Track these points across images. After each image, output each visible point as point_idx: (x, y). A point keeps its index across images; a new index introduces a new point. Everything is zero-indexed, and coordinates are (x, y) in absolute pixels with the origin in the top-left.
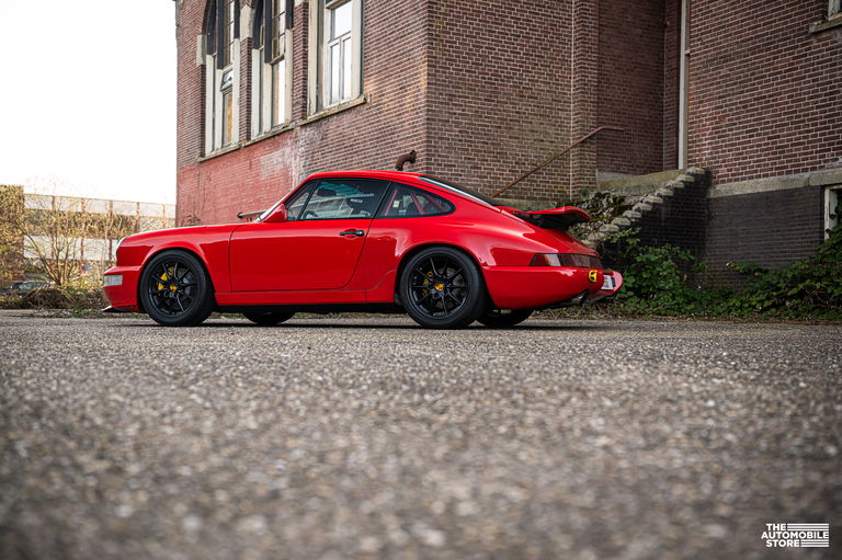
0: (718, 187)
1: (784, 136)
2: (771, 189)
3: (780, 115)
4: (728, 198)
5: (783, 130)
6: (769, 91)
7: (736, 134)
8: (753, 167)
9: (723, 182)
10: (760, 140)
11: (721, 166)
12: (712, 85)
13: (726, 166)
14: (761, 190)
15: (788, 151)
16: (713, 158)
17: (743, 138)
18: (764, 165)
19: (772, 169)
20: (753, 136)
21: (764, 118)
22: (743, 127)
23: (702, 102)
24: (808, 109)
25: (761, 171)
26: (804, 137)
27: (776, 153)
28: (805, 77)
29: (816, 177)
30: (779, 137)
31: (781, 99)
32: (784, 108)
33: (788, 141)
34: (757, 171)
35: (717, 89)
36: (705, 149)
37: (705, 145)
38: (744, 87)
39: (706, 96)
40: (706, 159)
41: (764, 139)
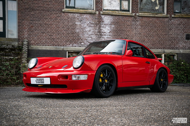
0: (32, 46)
1: (54, 36)
2: (52, 49)
4: (36, 50)
5: (54, 34)
6: (49, 23)
7: (37, 32)
8: (44, 42)
9: (33, 45)
10: (46, 35)
11: (32, 40)
12: (28, 16)
13: (34, 41)
14: (48, 49)
15: (56, 40)
16: (29, 37)
17: (40, 34)
18: (48, 42)
19: (50, 44)
20: (44, 34)
21: (48, 30)
22: (40, 31)
23: (24, 20)
24: (61, 30)
25: (47, 44)
26: (60, 37)
27: (52, 40)
28: (60, 22)
29: (65, 48)
30: (52, 36)
31: (53, 26)
32: (54, 29)
33: (55, 37)
34: (45, 44)
35: (30, 17)
36: (25, 34)
37: (25, 33)
38: (40, 19)
39: (25, 18)
40: (26, 37)
41: (48, 35)
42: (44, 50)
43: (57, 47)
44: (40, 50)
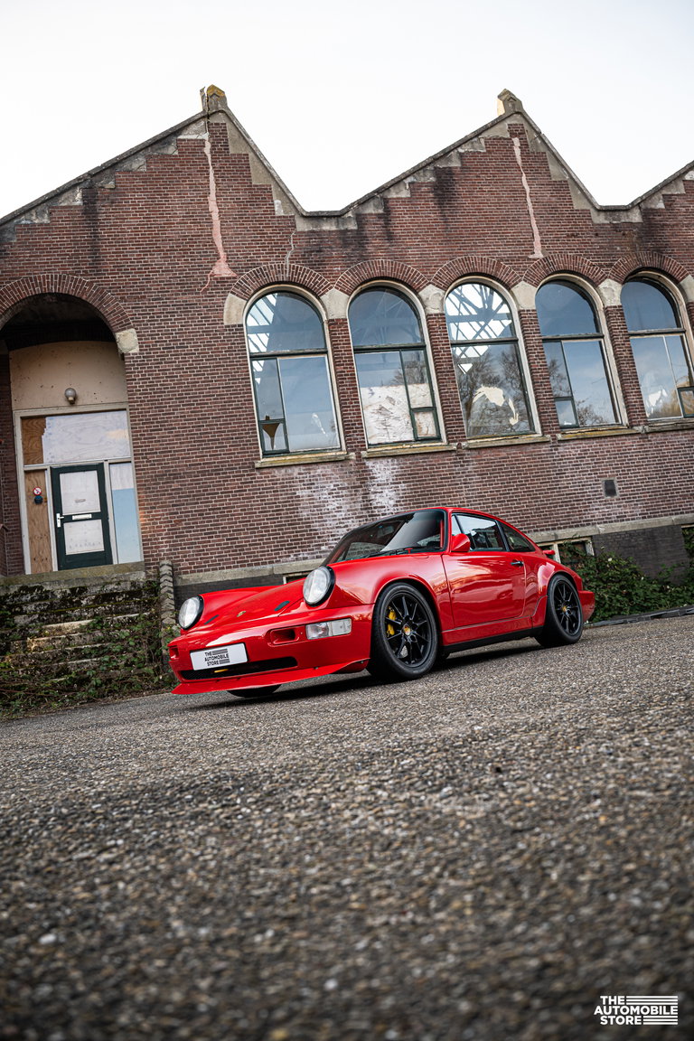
0: (184, 577)
1: (241, 538)
2: (240, 577)
3: (236, 523)
5: (240, 534)
6: (223, 504)
7: (194, 535)
8: (216, 561)
9: (187, 573)
10: (219, 540)
11: (183, 561)
12: (164, 495)
13: (187, 560)
14: (230, 578)
15: (247, 549)
16: (172, 554)
17: (202, 538)
18: (226, 560)
19: (234, 563)
20: (212, 537)
21: (222, 524)
22: (201, 530)
23: (155, 508)
24: (260, 520)
25: (224, 564)
26: (259, 540)
27: (236, 551)
28: (254, 497)
29: (278, 568)
30: (237, 539)
31: (235, 511)
32: (239, 518)
33: (245, 542)
34: (220, 564)
35: (169, 498)
36: (162, 547)
37: (162, 543)
38: (198, 499)
39: (158, 503)
40: (164, 554)
41: (223, 540)
42: (218, 582)
43: (254, 567)
44: (207, 583)
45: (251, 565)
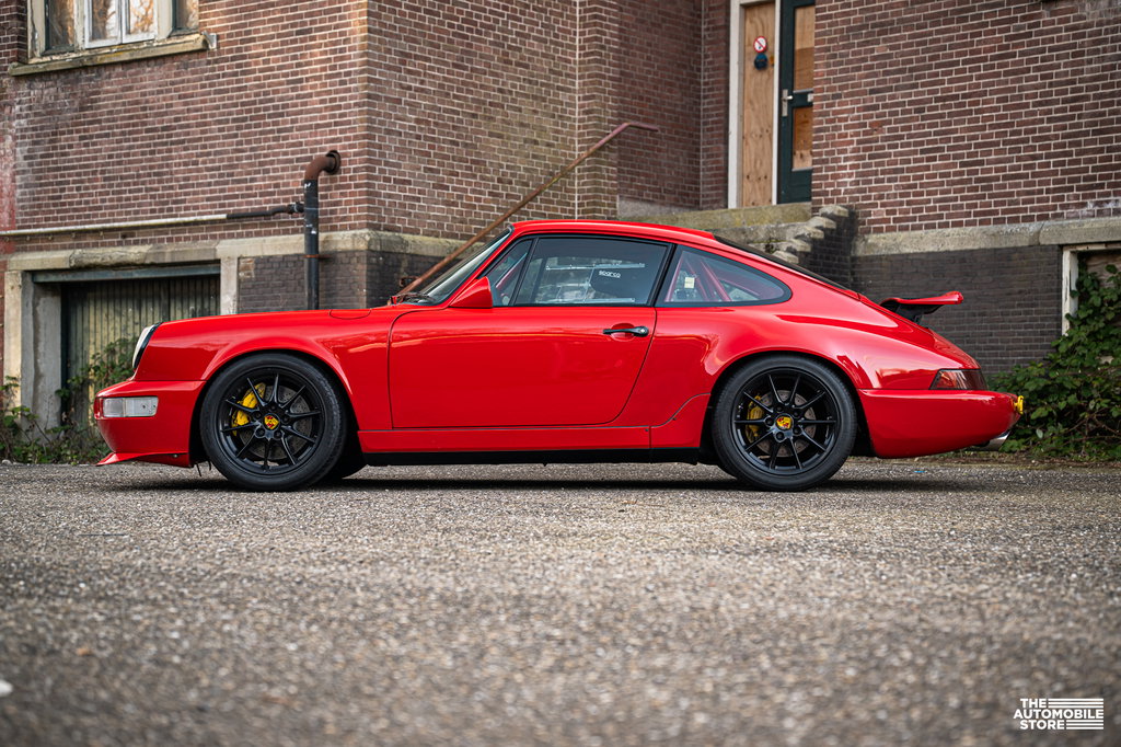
0: (872, 238)
1: (989, 162)
2: (970, 247)
3: (983, 128)
4: (889, 258)
5: (989, 153)
6: (964, 88)
7: (901, 154)
8: (934, 209)
9: (879, 230)
10: (947, 166)
11: (875, 205)
12: (859, 69)
13: (883, 205)
14: (951, 248)
15: (998, 187)
16: (860, 191)
17: (916, 161)
18: (955, 207)
19: (968, 214)
20: (934, 159)
21: (956, 131)
22: (916, 144)
23: (839, 96)
24: (1034, 122)
25: (949, 216)
26: (1026, 167)
27: (976, 189)
28: (1028, 70)
29: (1049, 232)
30: (981, 163)
31: (985, 102)
32: (991, 118)
33: (997, 170)
34: (941, 216)
35: (867, 76)
36: (844, 176)
37: (844, 168)
38: (918, 77)
39: (846, 87)
40: (846, 192)
41: (954, 165)
42: (929, 253)
43: (1007, 228)
44: (908, 254)
45: (1001, 221)
